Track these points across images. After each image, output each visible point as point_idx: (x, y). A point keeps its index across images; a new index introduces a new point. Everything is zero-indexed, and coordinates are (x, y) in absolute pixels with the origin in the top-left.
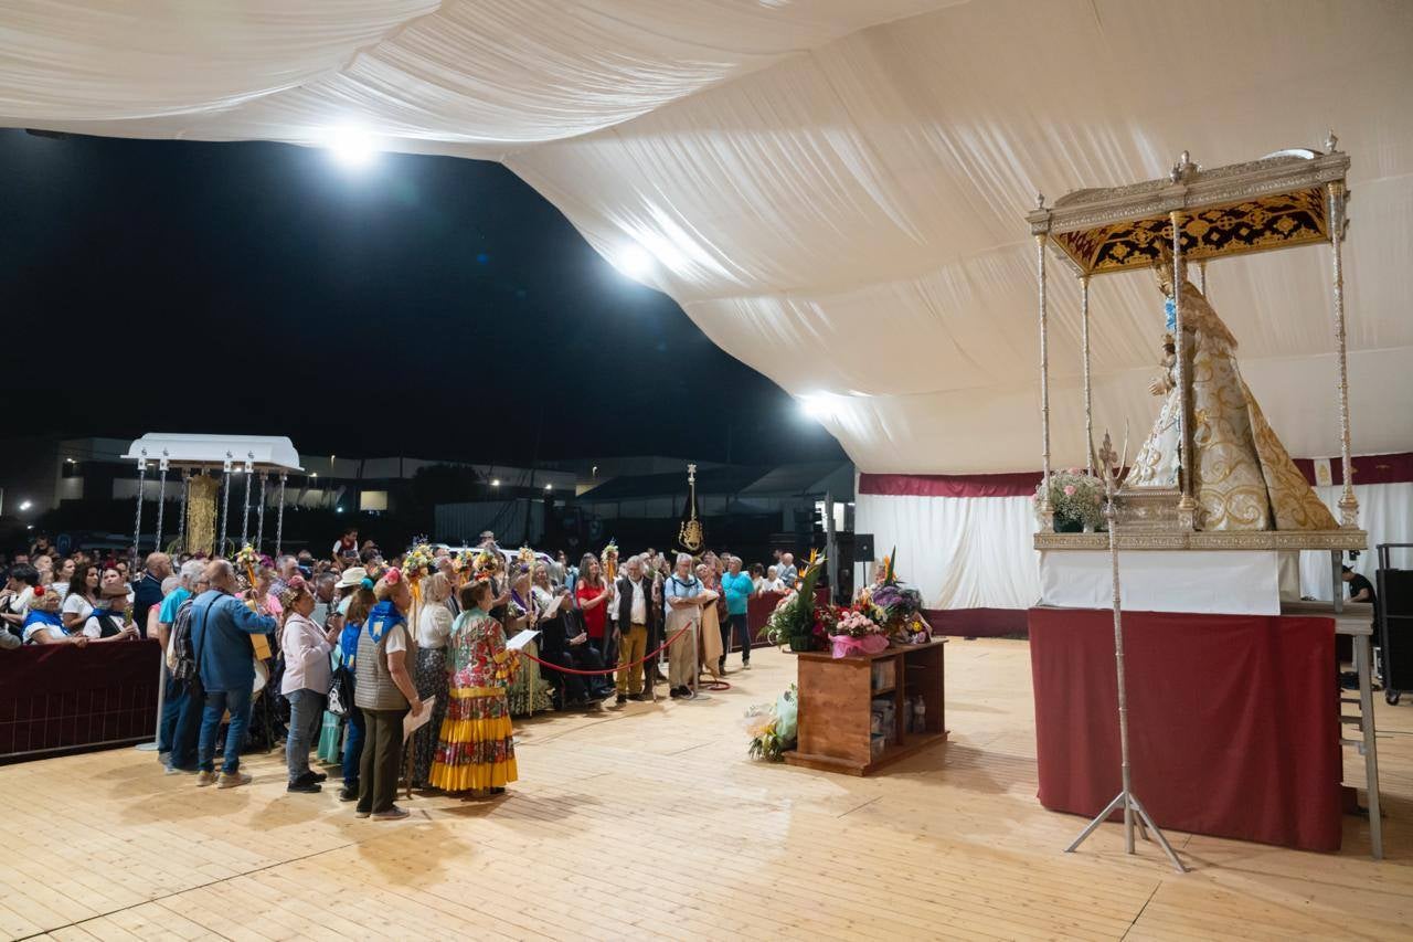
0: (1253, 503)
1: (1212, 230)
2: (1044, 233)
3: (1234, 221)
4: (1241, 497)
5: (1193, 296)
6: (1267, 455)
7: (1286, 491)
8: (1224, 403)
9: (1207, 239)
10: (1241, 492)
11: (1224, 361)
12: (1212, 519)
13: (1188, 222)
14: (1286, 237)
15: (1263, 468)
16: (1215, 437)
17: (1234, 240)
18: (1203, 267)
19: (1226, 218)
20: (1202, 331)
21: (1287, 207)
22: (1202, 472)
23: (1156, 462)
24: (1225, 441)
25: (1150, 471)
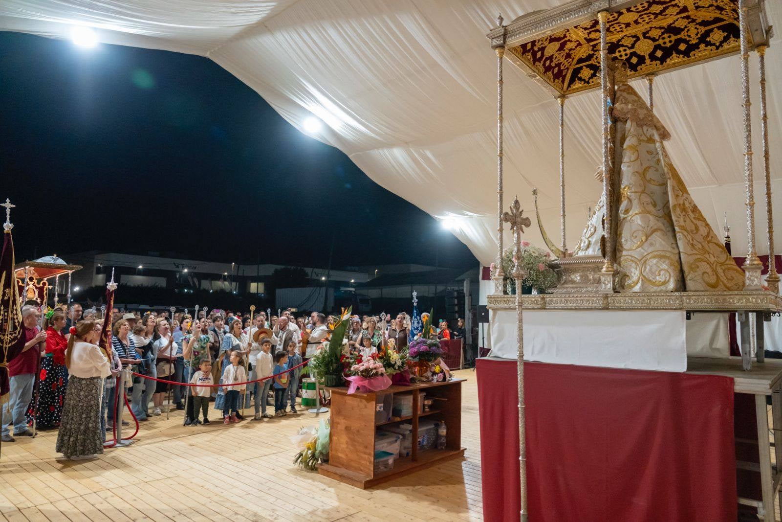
0: (665, 266)
1: (657, 47)
2: (501, 46)
3: (673, 38)
4: (655, 261)
5: (628, 93)
6: (682, 223)
7: (699, 256)
8: (649, 181)
9: (652, 57)
10: (654, 257)
11: (652, 145)
12: (630, 282)
13: (635, 42)
14: (717, 48)
15: (678, 235)
16: (635, 209)
17: (674, 55)
18: (650, 80)
19: (666, 35)
20: (632, 121)
21: (717, 20)
22: (623, 240)
23: (592, 235)
24: (644, 212)
25: (587, 242)
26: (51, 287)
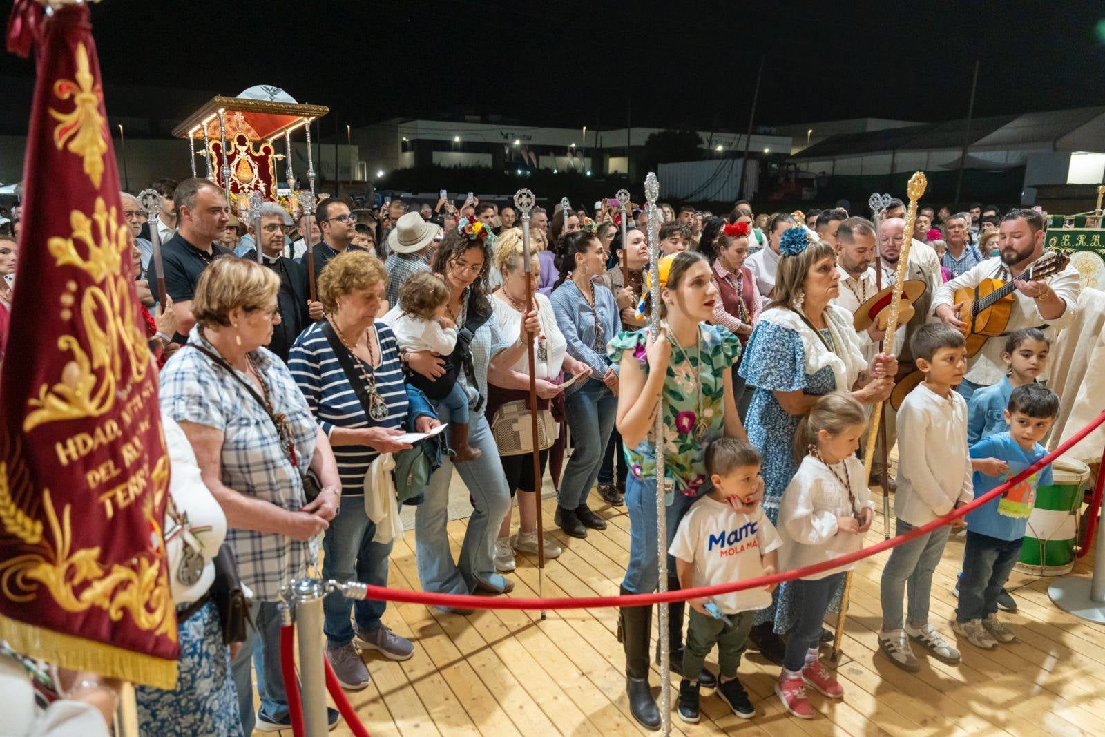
26: (280, 157)
